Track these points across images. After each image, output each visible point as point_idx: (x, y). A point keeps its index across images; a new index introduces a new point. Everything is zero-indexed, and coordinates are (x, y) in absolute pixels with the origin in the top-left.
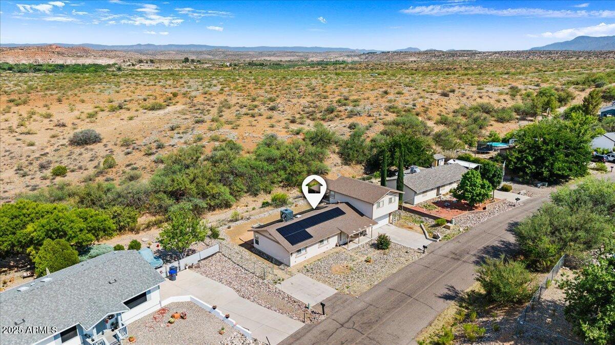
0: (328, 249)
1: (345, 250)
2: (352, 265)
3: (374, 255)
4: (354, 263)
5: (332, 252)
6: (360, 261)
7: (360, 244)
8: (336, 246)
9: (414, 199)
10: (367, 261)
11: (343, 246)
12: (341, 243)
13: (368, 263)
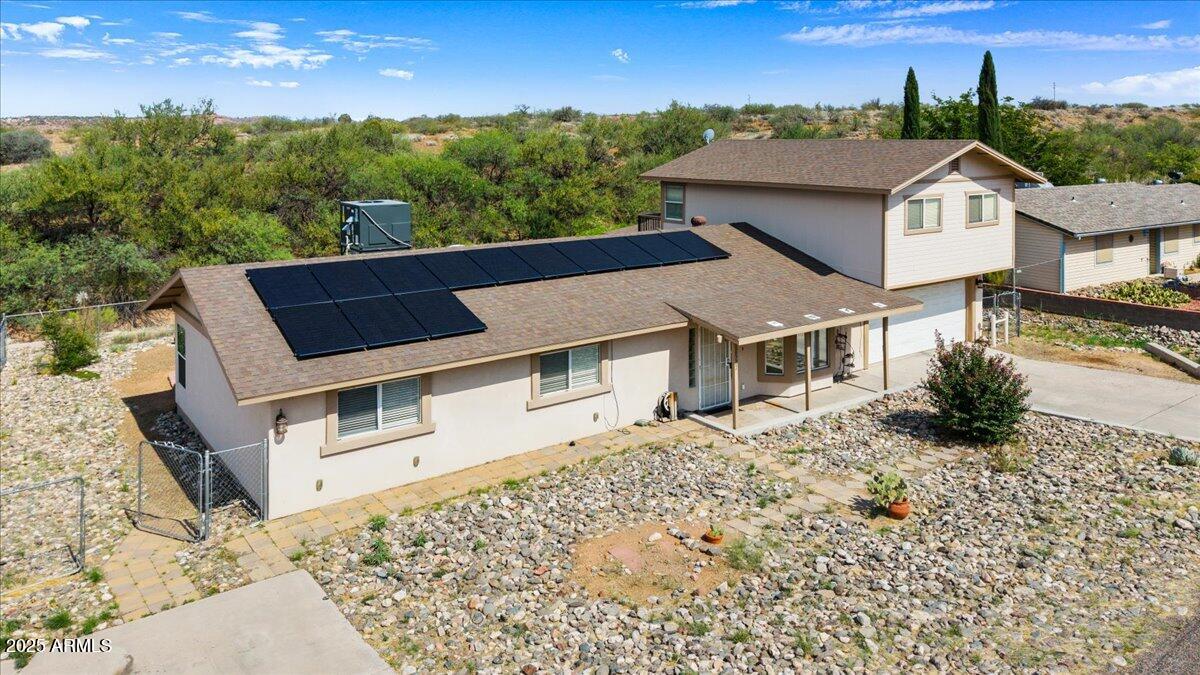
0: (599, 428)
1: (714, 437)
2: (752, 531)
3: (918, 472)
4: (771, 514)
5: (623, 442)
6: (816, 503)
7: (815, 413)
8: (662, 412)
9: (1060, 265)
10: (874, 509)
11: (710, 420)
12: (698, 397)
13: (882, 521)
